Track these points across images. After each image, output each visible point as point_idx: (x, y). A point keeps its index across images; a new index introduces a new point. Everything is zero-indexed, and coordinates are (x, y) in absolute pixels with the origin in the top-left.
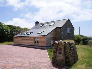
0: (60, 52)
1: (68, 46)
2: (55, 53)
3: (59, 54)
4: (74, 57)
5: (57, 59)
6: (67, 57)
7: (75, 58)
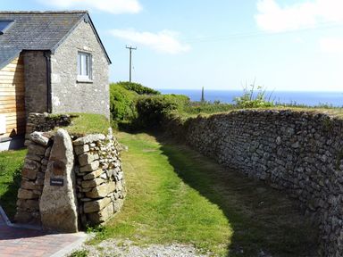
0: (58, 177)
1: (90, 151)
2: (34, 181)
3: (53, 187)
4: (112, 194)
5: (42, 209)
6: (85, 197)
7: (117, 196)
